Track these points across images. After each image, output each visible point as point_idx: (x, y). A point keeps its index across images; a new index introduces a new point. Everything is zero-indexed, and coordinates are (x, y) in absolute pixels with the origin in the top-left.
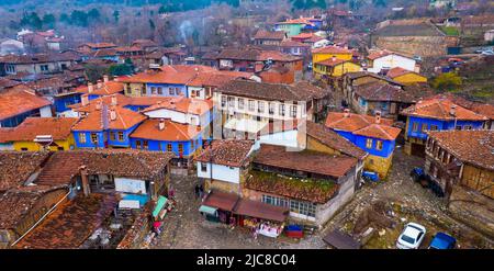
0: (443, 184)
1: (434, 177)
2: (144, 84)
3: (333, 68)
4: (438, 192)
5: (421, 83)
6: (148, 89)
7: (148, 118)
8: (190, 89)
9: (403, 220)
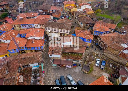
0: (102, 47)
1: (100, 45)
2: (20, 25)
3: (71, 10)
4: (101, 49)
5: (93, 13)
6: (22, 26)
7: (28, 39)
8: (35, 25)
9: (95, 58)
